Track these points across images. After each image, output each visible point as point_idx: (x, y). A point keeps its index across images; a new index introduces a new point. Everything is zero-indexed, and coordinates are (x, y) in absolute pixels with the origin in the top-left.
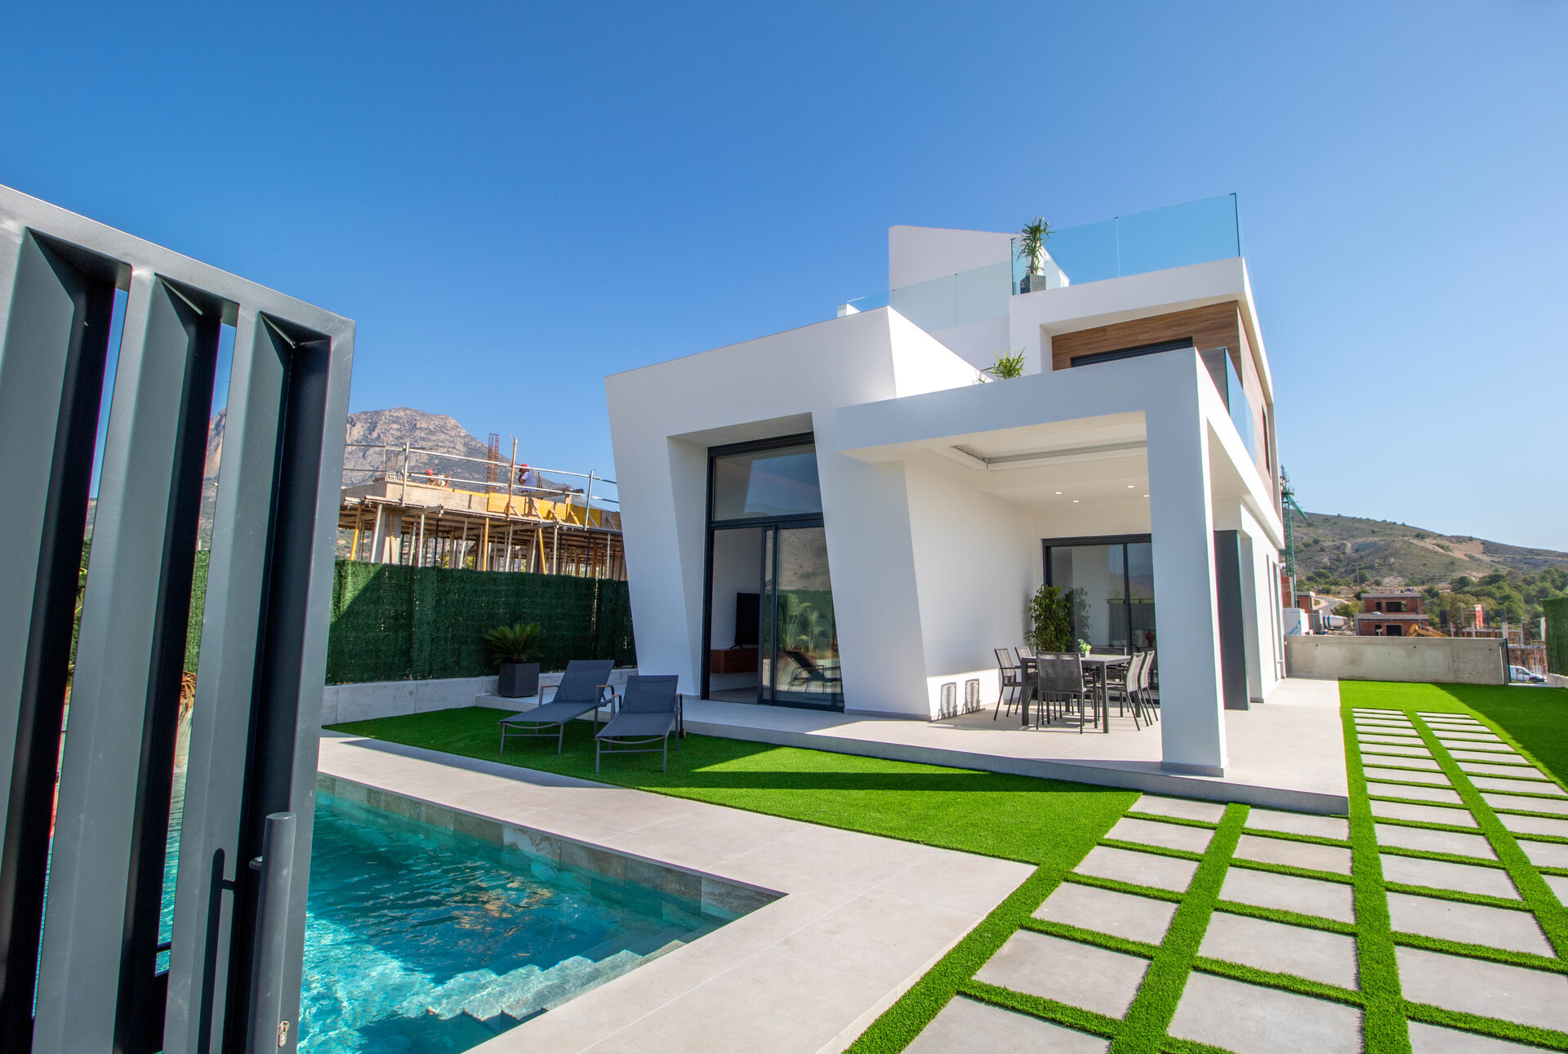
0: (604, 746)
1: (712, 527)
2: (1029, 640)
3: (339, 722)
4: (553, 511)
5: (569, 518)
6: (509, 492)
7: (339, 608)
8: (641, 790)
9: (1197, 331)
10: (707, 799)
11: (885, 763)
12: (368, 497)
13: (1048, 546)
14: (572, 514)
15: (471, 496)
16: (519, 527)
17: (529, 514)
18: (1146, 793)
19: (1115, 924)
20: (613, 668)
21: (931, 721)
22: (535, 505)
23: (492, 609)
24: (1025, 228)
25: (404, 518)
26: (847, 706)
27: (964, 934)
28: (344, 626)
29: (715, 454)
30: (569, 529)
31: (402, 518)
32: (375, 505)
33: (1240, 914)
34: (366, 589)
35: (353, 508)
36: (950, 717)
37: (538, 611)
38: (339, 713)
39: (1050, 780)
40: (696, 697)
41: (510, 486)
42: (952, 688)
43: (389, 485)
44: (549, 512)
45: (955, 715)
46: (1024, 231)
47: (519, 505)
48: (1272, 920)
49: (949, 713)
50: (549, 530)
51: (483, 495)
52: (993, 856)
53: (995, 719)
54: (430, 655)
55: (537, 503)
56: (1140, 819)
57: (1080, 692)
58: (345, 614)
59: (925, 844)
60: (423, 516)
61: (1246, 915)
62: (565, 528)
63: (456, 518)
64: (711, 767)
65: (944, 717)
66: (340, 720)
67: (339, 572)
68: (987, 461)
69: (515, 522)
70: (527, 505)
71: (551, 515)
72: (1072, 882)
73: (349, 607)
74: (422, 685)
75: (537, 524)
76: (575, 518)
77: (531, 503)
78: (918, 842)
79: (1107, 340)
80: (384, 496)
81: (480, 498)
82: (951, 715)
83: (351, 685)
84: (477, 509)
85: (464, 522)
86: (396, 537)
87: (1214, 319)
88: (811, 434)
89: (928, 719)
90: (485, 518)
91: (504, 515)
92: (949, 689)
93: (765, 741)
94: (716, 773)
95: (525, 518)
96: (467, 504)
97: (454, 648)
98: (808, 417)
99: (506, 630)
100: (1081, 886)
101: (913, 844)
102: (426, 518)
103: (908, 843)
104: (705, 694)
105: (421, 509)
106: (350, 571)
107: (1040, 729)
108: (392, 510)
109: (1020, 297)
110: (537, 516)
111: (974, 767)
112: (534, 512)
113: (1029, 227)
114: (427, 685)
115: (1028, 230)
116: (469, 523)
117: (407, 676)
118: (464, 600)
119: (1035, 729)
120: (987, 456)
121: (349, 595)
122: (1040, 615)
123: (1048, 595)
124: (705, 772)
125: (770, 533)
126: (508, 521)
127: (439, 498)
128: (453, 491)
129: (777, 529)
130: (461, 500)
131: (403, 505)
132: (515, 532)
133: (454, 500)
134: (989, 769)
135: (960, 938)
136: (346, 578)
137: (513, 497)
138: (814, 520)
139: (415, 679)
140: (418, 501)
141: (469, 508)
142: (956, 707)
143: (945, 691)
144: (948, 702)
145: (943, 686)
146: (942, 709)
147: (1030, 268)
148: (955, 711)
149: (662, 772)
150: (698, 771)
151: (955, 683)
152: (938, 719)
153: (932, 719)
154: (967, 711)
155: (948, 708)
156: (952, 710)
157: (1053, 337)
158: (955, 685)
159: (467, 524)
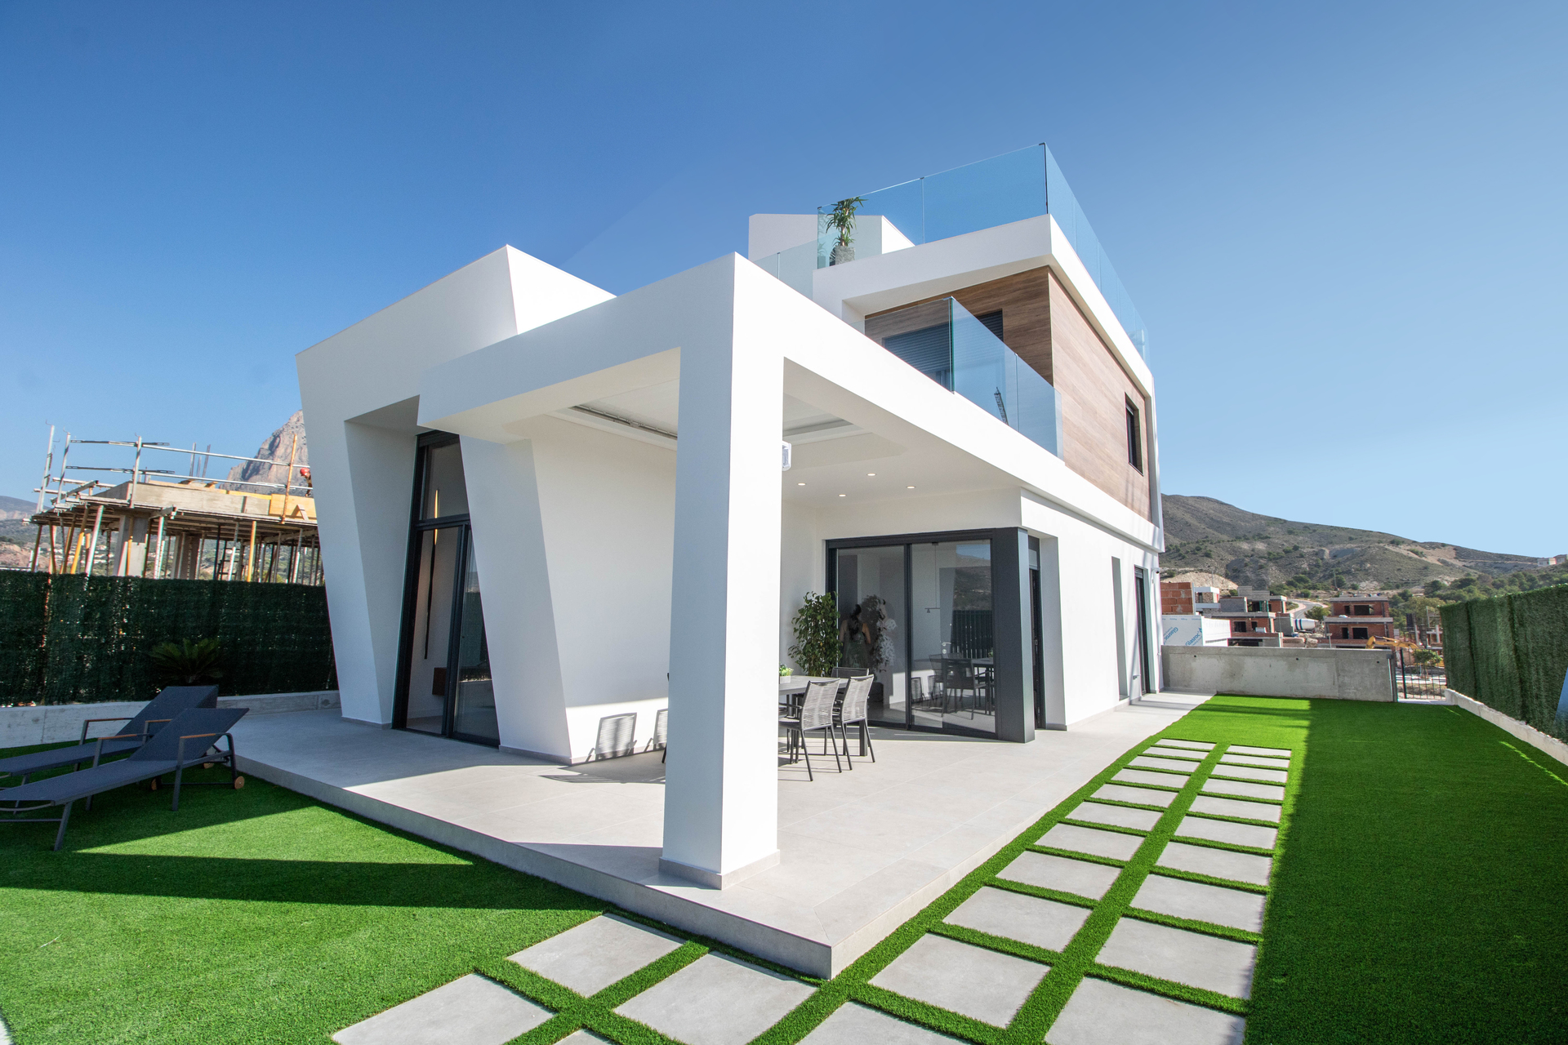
1: (419, 527)
2: (793, 657)
9: (1007, 303)
13: (833, 548)
15: (245, 498)
21: (570, 765)
26: (503, 744)
31: (142, 521)
36: (615, 757)
41: (286, 487)
42: (627, 722)
45: (629, 753)
46: (832, 205)
49: (615, 752)
60: (162, 519)
65: (600, 757)
74: (53, 711)
79: (918, 317)
81: (259, 500)
82: (620, 755)
84: (251, 512)
87: (1025, 288)
89: (566, 763)
90: (252, 521)
91: (278, 518)
92: (619, 721)
96: (240, 506)
99: (172, 647)
102: (166, 518)
104: (398, 722)
105: (160, 511)
114: (63, 711)
116: (240, 526)
125: (463, 533)
127: (202, 500)
128: (228, 493)
129: (467, 529)
130: (232, 503)
131: (132, 507)
133: (225, 504)
137: (294, 498)
139: (48, 702)
141: (243, 511)
142: (632, 742)
143: (609, 726)
144: (616, 739)
145: (602, 720)
146: (598, 748)
147: (840, 239)
148: (627, 750)
149: (52, 849)
150: (84, 851)
151: (635, 714)
152: (587, 762)
153: (573, 762)
154: (657, 747)
155: (615, 746)
156: (621, 748)
157: (866, 317)
158: (634, 716)
159: (237, 528)
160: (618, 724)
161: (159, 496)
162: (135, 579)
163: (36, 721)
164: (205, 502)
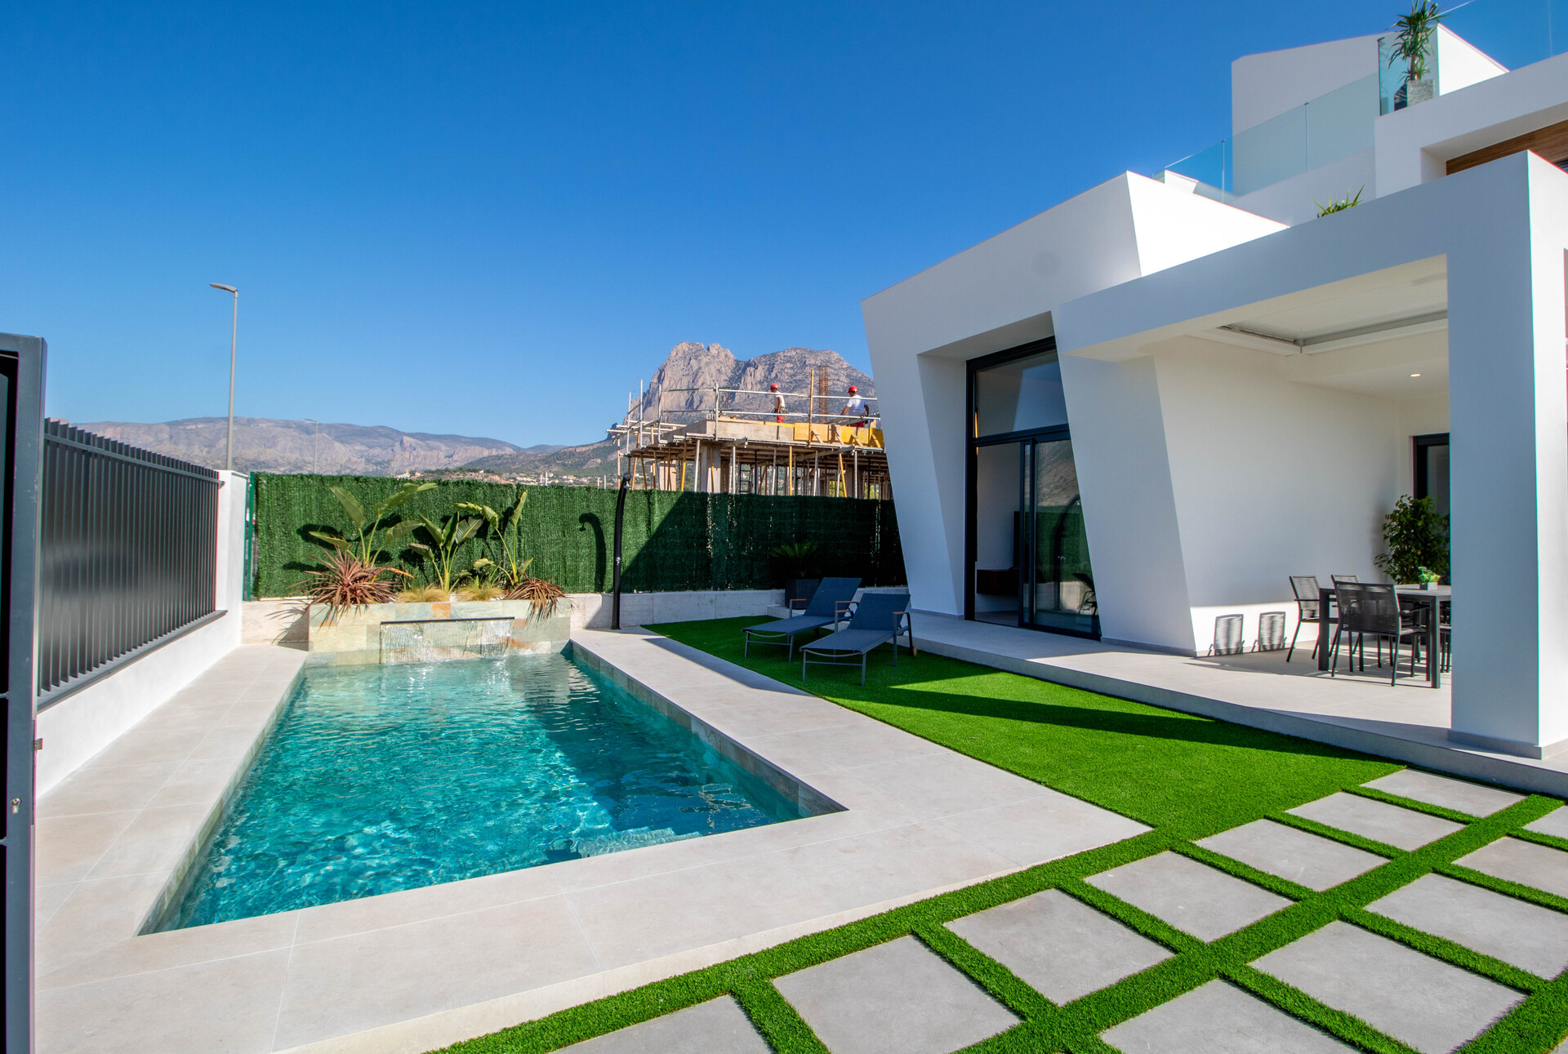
0: (809, 656)
1: (972, 443)
2: (1381, 566)
3: (655, 623)
4: (855, 436)
5: (871, 442)
6: (808, 420)
7: (650, 529)
8: (826, 699)
10: (874, 714)
11: (1095, 697)
12: (688, 434)
13: (1424, 445)
14: (874, 437)
16: (823, 454)
17: (833, 440)
18: (1412, 766)
19: (1180, 907)
20: (860, 586)
21: (1196, 657)
22: (837, 431)
23: (779, 529)
24: (1402, 19)
25: (722, 450)
26: (1106, 635)
27: (981, 880)
28: (655, 544)
29: (975, 367)
30: (869, 452)
31: (718, 450)
32: (695, 440)
33: (1373, 931)
34: (670, 514)
35: (680, 444)
36: (1229, 656)
37: (822, 531)
38: (655, 615)
39: (1288, 737)
40: (960, 617)
41: (809, 416)
42: (1236, 623)
43: (708, 422)
44: (852, 438)
45: (1239, 651)
46: (1400, 24)
47: (821, 433)
48: (1415, 948)
49: (1228, 650)
50: (847, 455)
51: (791, 426)
52: (1111, 810)
53: (1288, 660)
54: (727, 570)
55: (840, 429)
56: (1365, 796)
57: (1396, 633)
58: (655, 534)
59: (1046, 786)
60: (734, 448)
61: (1381, 934)
62: (865, 452)
63: (765, 448)
64: (911, 685)
65: (1218, 653)
66: (656, 622)
67: (648, 499)
68: (1301, 343)
69: (820, 449)
70: (830, 431)
71: (854, 441)
72: (1179, 853)
73: (658, 529)
74: (720, 595)
75: (837, 449)
76: (877, 442)
77: (834, 430)
78: (1040, 783)
80: (705, 433)
81: (787, 428)
82: (1233, 652)
83: (663, 593)
84: (785, 439)
85: (773, 451)
86: (717, 468)
88: (1053, 338)
89: (1193, 655)
90: (788, 447)
91: (805, 443)
92: (1229, 624)
93: (989, 664)
94: (905, 690)
95: (826, 444)
96: (775, 435)
97: (746, 564)
98: (1047, 318)
99: (788, 549)
100: (1187, 859)
101: (1035, 784)
102: (737, 449)
103: (1031, 782)
104: (970, 614)
105: (732, 441)
106: (656, 499)
107: (1336, 676)
108: (712, 445)
109: (1394, 116)
110: (839, 441)
111: (1199, 712)
112: (836, 439)
113: (1406, 17)
114: (725, 595)
115: (1405, 21)
116: (777, 451)
117: (709, 588)
118: (753, 522)
119: (1330, 675)
120: (1301, 336)
121: (657, 519)
122: (1398, 536)
123: (1417, 510)
124: (902, 690)
125: (1028, 448)
126: (809, 448)
127: (751, 431)
128: (763, 424)
129: (1034, 443)
130: (770, 432)
131: (717, 440)
132: (820, 458)
133: (764, 432)
134: (1217, 716)
135: (972, 882)
136: (654, 504)
137: (813, 425)
138: (1061, 432)
139: (715, 589)
140: (733, 435)
141: (776, 438)
142: (1240, 643)
143: (1222, 624)
144: (1228, 637)
145: (1218, 619)
146: (1215, 645)
147: (1409, 72)
148: (1238, 648)
149: (860, 685)
150: (895, 687)
151: (1242, 615)
152: (1208, 656)
153: (1198, 655)
154: (1262, 649)
155: (1228, 643)
156: (1233, 646)
157: (1448, 162)
158: (1241, 617)
159: (775, 453)
160: (1229, 623)
161: (725, 430)
162: (718, 494)
163: (711, 602)
164: (753, 433)
